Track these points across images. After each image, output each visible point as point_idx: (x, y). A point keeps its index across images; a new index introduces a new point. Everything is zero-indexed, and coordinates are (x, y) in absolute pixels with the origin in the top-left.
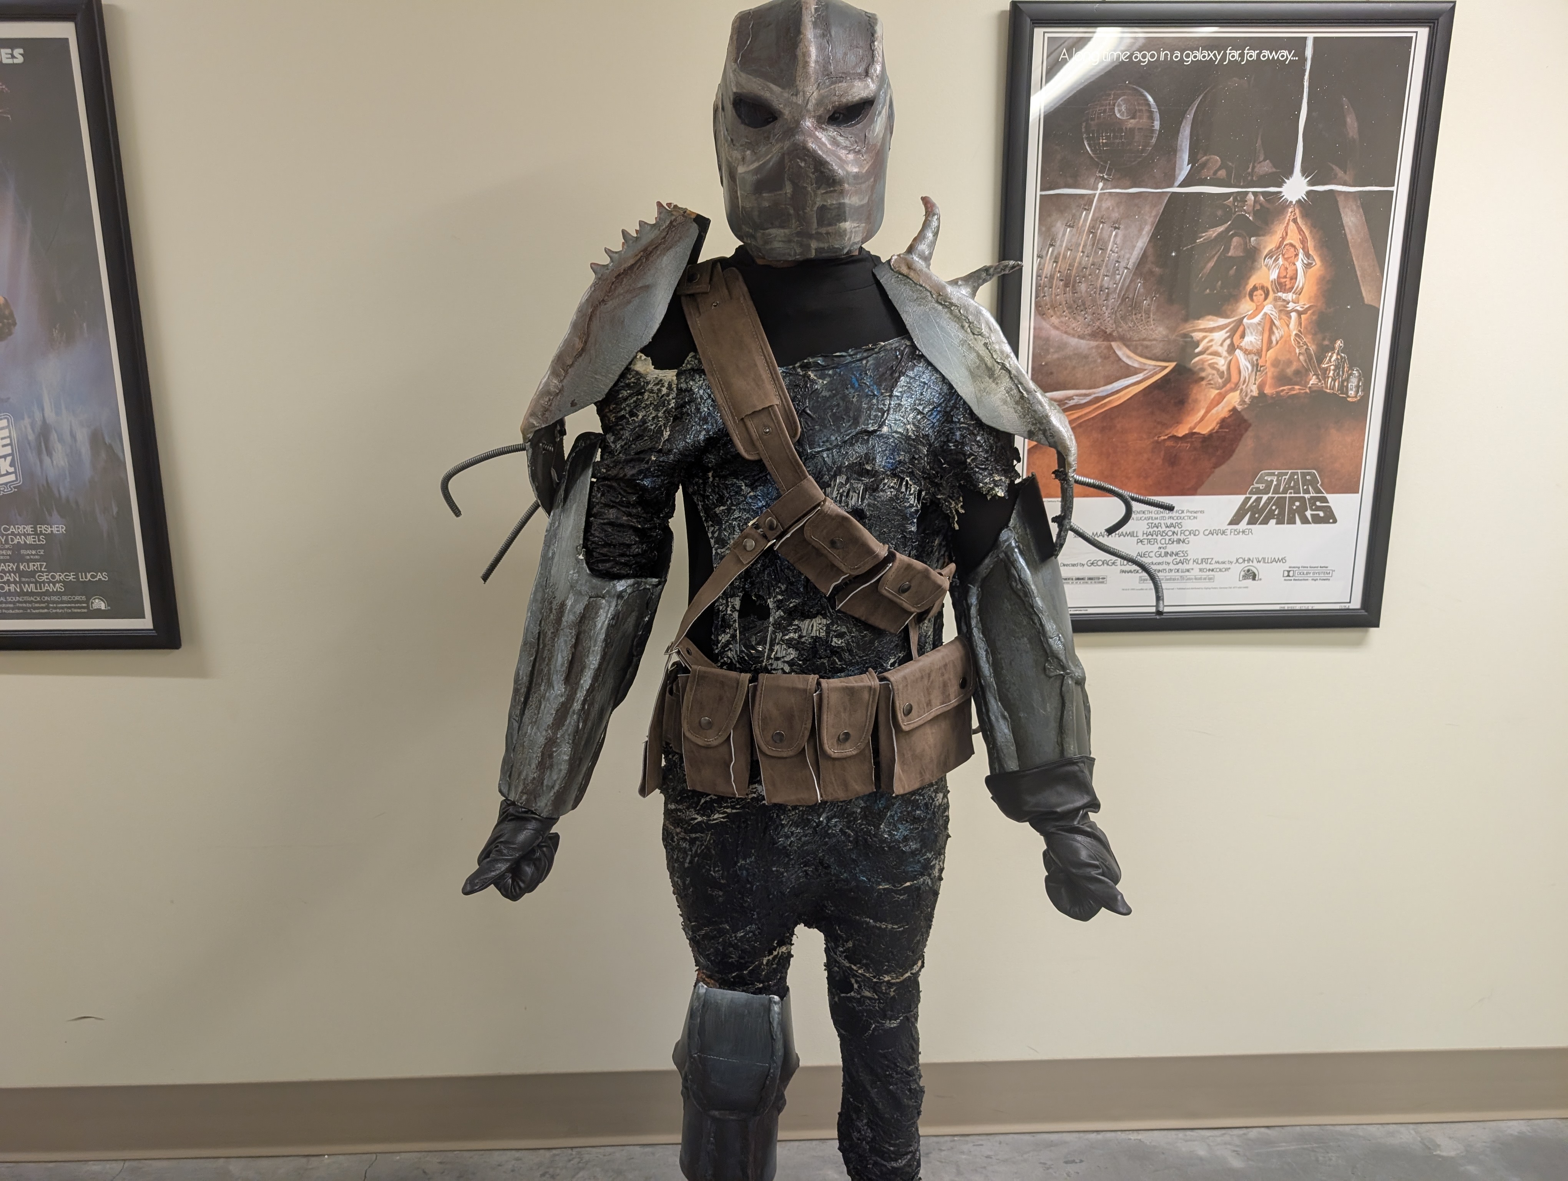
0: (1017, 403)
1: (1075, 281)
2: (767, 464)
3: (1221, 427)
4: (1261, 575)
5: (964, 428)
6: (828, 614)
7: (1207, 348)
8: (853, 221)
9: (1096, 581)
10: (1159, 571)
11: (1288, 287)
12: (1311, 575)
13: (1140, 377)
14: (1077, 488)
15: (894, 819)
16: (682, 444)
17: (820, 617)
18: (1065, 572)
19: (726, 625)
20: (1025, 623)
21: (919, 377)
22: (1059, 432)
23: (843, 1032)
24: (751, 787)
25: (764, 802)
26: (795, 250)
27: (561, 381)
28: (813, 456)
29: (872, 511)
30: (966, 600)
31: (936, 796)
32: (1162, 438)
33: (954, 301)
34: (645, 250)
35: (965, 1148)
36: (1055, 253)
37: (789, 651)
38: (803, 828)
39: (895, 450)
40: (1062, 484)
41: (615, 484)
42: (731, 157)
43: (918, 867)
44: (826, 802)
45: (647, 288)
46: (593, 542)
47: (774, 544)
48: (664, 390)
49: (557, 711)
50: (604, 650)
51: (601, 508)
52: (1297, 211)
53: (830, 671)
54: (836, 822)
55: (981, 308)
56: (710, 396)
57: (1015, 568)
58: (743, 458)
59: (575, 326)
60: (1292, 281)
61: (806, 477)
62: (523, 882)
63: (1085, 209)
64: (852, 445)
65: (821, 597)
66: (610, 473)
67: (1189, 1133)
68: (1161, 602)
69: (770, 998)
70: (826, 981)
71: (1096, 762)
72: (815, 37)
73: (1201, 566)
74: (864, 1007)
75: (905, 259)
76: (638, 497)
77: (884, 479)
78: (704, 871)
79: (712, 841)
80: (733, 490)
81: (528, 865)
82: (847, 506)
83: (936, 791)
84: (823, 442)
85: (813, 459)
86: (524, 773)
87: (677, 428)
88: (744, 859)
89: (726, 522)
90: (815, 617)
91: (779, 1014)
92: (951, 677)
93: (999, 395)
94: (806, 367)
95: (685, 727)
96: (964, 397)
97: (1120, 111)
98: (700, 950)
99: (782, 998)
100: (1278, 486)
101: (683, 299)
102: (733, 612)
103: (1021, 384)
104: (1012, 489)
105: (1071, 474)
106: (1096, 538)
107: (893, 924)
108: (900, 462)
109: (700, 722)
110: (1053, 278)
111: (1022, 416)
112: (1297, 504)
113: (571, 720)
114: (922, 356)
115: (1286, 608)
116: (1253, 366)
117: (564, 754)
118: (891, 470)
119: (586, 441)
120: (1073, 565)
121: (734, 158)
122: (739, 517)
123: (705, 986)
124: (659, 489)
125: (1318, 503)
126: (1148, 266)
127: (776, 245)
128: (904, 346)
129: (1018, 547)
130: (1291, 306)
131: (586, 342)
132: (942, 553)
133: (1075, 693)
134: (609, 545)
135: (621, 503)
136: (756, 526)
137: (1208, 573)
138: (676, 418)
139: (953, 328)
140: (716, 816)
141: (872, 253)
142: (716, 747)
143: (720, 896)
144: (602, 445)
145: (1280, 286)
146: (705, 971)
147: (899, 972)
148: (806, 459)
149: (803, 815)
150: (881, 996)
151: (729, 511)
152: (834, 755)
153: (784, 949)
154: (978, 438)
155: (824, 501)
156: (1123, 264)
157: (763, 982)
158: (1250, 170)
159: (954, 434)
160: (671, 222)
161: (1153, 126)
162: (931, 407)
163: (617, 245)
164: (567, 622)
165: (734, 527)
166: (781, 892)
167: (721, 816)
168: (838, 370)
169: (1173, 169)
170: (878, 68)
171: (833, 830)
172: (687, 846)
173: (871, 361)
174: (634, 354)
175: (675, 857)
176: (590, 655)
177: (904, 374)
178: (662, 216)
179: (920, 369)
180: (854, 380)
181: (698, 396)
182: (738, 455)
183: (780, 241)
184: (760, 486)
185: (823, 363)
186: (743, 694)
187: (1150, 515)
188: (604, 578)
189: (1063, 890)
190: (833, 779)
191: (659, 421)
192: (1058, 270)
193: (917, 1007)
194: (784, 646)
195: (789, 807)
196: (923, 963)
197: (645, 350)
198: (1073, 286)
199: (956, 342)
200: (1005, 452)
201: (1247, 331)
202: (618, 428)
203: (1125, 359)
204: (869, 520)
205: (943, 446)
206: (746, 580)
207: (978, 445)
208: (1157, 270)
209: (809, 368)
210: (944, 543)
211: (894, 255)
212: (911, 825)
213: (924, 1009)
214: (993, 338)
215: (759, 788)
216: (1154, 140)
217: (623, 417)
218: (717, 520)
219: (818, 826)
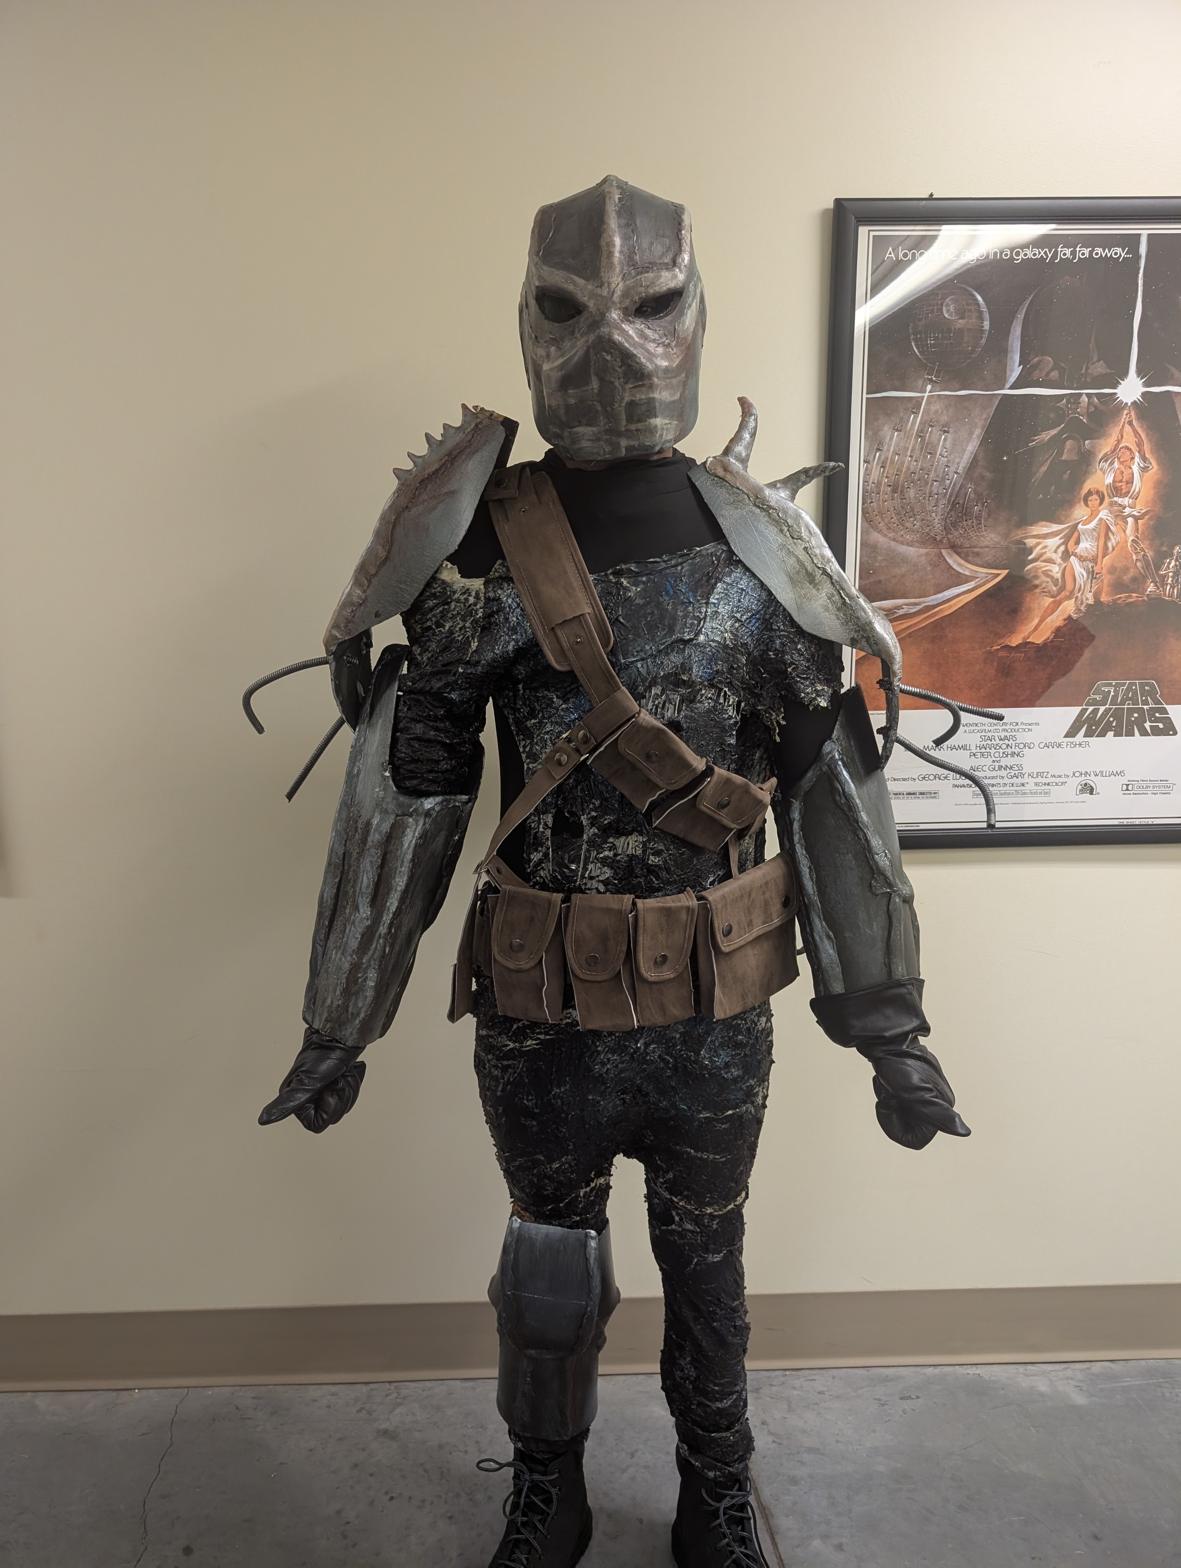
0: (839, 609)
1: (903, 487)
2: (578, 674)
3: (1055, 637)
4: (1098, 789)
5: (784, 636)
6: (645, 831)
7: (1041, 555)
8: (665, 418)
9: (928, 796)
10: (993, 785)
11: (1123, 491)
12: (1151, 789)
13: (972, 585)
14: (902, 699)
15: (714, 1045)
16: (490, 655)
17: (636, 834)
18: (891, 786)
19: (537, 843)
20: (849, 839)
21: (737, 584)
22: (882, 639)
23: (665, 1266)
24: (565, 1012)
25: (578, 1028)
26: (604, 449)
27: (365, 591)
28: (627, 666)
29: (690, 723)
30: (789, 816)
31: (758, 1020)
32: (995, 648)
33: (772, 504)
34: (449, 454)
35: (797, 1383)
36: (883, 458)
37: (604, 870)
38: (619, 1055)
39: (712, 659)
40: (887, 694)
41: (421, 698)
42: (536, 355)
43: (740, 1095)
44: (644, 1028)
45: (452, 493)
46: (399, 759)
47: (587, 758)
48: (472, 600)
49: (363, 935)
50: (411, 871)
51: (407, 722)
52: (1133, 413)
53: (646, 891)
54: (654, 1048)
55: (800, 511)
56: (518, 605)
57: (838, 780)
58: (554, 670)
59: (378, 534)
60: (1129, 485)
61: (619, 688)
62: (326, 1113)
63: (914, 413)
64: (667, 654)
65: (637, 813)
66: (416, 686)
67: (1029, 1367)
68: (992, 815)
69: (586, 1233)
70: (647, 1212)
71: (925, 983)
72: (619, 226)
73: (1037, 780)
74: (686, 1240)
75: (721, 461)
76: (445, 711)
77: (701, 690)
78: (516, 1099)
79: (525, 1069)
80: (544, 702)
81: (332, 1096)
82: (663, 718)
83: (759, 1016)
84: (637, 652)
85: (627, 670)
86: (329, 1001)
87: (485, 639)
88: (559, 1087)
89: (537, 736)
90: (631, 834)
91: (595, 1249)
92: (773, 896)
93: (820, 602)
94: (618, 574)
95: (495, 950)
96: (783, 604)
97: (948, 311)
98: (515, 1182)
99: (599, 1233)
100: (1115, 697)
101: (490, 504)
102: (545, 829)
103: (843, 589)
104: (836, 698)
105: (896, 683)
106: (927, 752)
107: (715, 1154)
108: (717, 672)
109: (511, 944)
110: (881, 484)
111: (845, 623)
112: (1136, 715)
113: (378, 944)
114: (740, 561)
115: (1125, 823)
116: (1088, 573)
117: (370, 980)
118: (708, 680)
119: (393, 653)
120: (904, 780)
121: (538, 356)
122: (551, 730)
123: (519, 1221)
124: (467, 702)
125: (1157, 715)
126: (979, 470)
127: (585, 444)
128: (720, 551)
129: (842, 760)
130: (1127, 511)
131: (389, 551)
132: (763, 766)
133: (902, 911)
134: (417, 761)
135: (428, 717)
136: (569, 740)
137: (1043, 787)
138: (484, 628)
139: (771, 532)
140: (529, 1043)
141: (687, 455)
142: (528, 970)
143: (533, 1126)
144: (409, 657)
145: (1116, 490)
146: (520, 1204)
147: (722, 1204)
148: (619, 670)
149: (619, 1041)
150: (703, 1228)
151: (541, 724)
152: (650, 979)
153: (602, 1180)
154: (799, 646)
155: (639, 713)
156: (953, 469)
157: (580, 1215)
158: (1083, 371)
159: (773, 642)
160: (476, 425)
161: (983, 327)
162: (749, 614)
163: (422, 449)
164: (372, 842)
165: (546, 741)
166: (598, 1122)
167: (534, 1042)
168: (652, 577)
169: (1004, 370)
170: (686, 257)
171: (651, 1056)
172: (499, 1074)
173: (686, 567)
174: (440, 562)
175: (487, 1085)
176: (397, 876)
177: (720, 580)
178: (467, 419)
179: (738, 575)
180: (669, 587)
181: (507, 605)
182: (549, 666)
183: (589, 440)
184: (572, 698)
185: (637, 570)
186: (555, 915)
187: (984, 728)
188: (411, 796)
189: (894, 1116)
190: (650, 1003)
191: (466, 632)
192: (885, 475)
193: (741, 1240)
194: (599, 865)
195: (606, 1034)
196: (747, 1194)
197: (451, 559)
198: (902, 491)
199: (775, 547)
200: (828, 660)
201: (1082, 537)
202: (424, 639)
203: (955, 567)
204: (686, 733)
205: (763, 654)
206: (558, 796)
207: (799, 653)
208: (988, 475)
209: (622, 575)
210: (765, 756)
211: (709, 457)
212: (733, 1051)
213: (748, 1241)
214: (813, 543)
215: (574, 1013)
216: (983, 341)
217: (430, 628)
218: (528, 734)
219: (635, 1052)
